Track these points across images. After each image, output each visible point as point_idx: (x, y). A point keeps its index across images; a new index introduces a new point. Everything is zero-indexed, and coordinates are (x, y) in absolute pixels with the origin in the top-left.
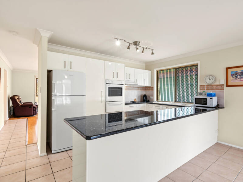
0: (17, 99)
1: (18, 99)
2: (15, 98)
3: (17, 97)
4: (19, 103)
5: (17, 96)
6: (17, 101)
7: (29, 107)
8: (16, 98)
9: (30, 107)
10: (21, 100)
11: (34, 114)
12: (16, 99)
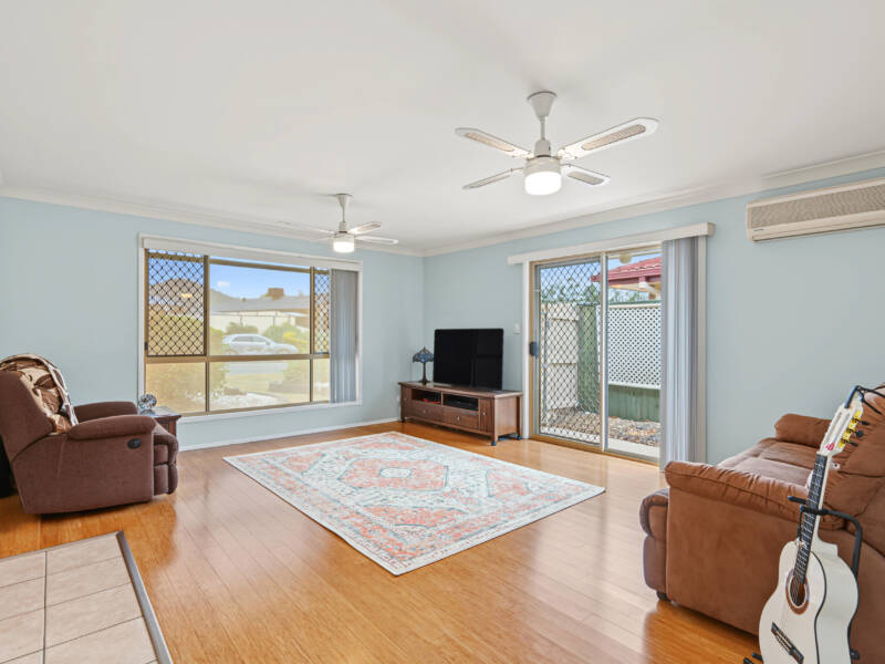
0: (38, 384)
1: (47, 383)
2: (24, 379)
3: (38, 373)
4: (49, 414)
5: (38, 363)
6: (39, 400)
7: (127, 440)
8: (29, 376)
9: (131, 445)
10: (65, 393)
11: (157, 492)
12: (30, 385)
